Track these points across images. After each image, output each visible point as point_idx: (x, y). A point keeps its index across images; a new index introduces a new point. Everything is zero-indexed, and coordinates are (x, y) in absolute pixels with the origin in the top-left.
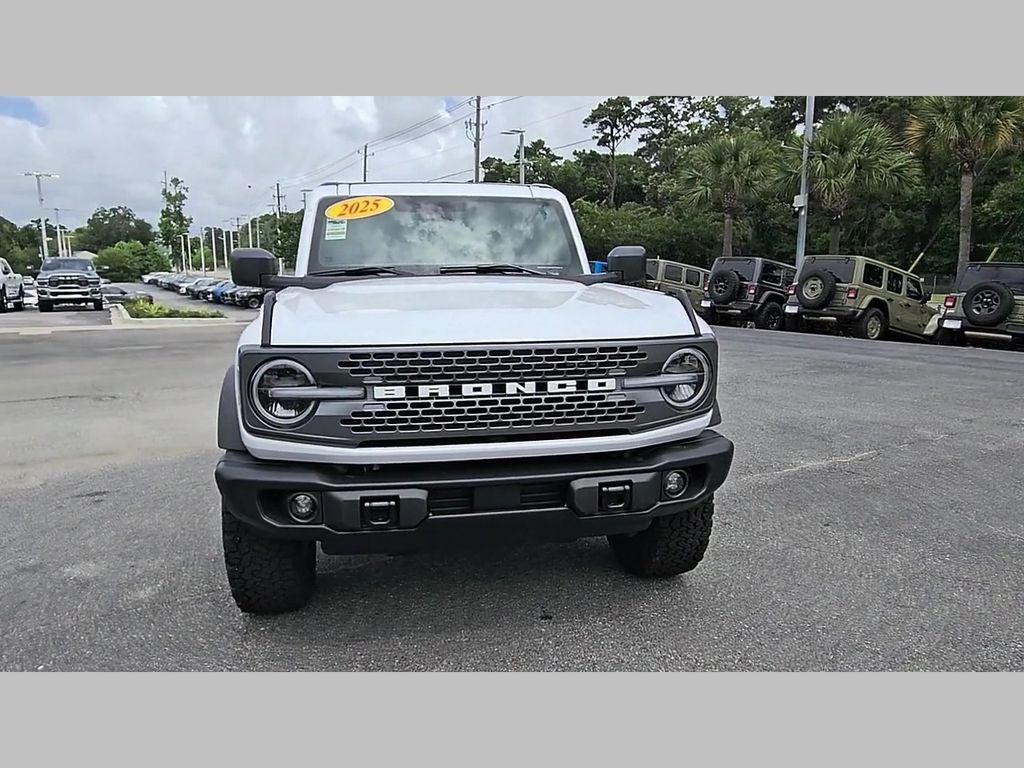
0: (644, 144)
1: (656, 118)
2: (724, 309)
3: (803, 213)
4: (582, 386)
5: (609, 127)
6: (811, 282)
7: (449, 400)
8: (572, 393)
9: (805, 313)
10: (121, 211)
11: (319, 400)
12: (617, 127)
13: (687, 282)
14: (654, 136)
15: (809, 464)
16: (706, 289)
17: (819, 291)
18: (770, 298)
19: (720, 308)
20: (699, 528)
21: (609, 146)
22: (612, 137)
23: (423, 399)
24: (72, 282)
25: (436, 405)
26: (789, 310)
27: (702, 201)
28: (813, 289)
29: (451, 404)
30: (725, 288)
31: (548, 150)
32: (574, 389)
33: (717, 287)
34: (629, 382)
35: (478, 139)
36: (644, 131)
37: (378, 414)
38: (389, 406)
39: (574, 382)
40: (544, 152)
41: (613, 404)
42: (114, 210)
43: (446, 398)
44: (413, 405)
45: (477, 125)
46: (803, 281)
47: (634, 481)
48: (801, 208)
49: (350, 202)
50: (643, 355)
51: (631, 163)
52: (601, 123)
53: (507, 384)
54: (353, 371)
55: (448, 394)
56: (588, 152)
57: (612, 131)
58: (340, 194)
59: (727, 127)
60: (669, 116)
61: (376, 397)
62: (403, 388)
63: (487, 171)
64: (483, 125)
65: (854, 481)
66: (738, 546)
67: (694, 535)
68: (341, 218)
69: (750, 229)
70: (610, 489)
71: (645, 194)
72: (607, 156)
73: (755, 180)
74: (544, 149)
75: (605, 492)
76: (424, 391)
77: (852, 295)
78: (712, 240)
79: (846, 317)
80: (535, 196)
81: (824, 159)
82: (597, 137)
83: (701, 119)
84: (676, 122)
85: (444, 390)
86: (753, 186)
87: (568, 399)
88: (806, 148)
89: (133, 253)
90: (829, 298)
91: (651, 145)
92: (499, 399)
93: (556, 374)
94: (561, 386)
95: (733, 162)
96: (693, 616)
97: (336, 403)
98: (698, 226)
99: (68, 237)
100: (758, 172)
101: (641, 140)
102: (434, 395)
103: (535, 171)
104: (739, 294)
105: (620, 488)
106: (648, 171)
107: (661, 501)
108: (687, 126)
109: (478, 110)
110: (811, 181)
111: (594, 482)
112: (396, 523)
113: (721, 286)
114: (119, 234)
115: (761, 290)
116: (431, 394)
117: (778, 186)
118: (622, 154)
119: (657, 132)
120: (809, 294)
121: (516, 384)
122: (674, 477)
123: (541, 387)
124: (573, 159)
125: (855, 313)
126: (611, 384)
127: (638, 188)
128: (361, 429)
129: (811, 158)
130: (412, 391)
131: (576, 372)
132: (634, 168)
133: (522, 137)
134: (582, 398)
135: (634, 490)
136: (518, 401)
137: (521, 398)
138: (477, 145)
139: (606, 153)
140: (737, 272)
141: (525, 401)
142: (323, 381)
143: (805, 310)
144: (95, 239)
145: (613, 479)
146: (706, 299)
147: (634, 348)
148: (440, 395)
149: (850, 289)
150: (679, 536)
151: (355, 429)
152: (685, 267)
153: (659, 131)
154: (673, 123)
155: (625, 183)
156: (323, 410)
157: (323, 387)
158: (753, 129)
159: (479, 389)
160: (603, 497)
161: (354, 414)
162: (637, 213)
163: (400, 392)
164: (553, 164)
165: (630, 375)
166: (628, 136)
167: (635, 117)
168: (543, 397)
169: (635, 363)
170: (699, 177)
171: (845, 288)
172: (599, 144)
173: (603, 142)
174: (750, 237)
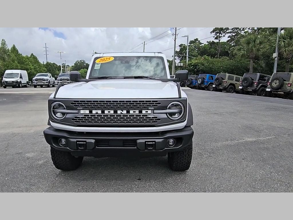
0: (229, 38)
1: (234, 30)
2: (246, 89)
3: (276, 59)
4: (140, 112)
5: (218, 34)
6: (275, 81)
7: (101, 115)
8: (137, 114)
9: (273, 91)
10: (82, 61)
11: (67, 113)
12: (221, 33)
13: (236, 81)
14: (233, 36)
15: (249, 139)
16: (241, 83)
17: (278, 84)
18: (262, 86)
19: (245, 89)
20: (187, 157)
21: (218, 39)
22: (219, 37)
23: (94, 114)
24: (65, 80)
25: (97, 116)
26: (268, 90)
27: (243, 56)
28: (276, 83)
29: (101, 116)
30: (247, 83)
31: (199, 41)
32: (138, 113)
33: (244, 82)
34: (155, 111)
35: (175, 39)
36: (230, 34)
37: (81, 118)
38: (85, 116)
39: (138, 111)
40: (198, 42)
41: (150, 118)
42: (81, 61)
43: (100, 114)
44: (91, 116)
45: (175, 35)
46: (273, 81)
47: (156, 141)
48: (275, 57)
49: (102, 58)
50: (160, 104)
51: (225, 44)
52: (216, 33)
53: (118, 111)
54: (75, 106)
55: (101, 113)
56: (211, 41)
57: (219, 35)
58: (100, 56)
59: (257, 32)
60: (238, 30)
61: (81, 113)
62: (88, 111)
63: (181, 48)
64: (177, 35)
65: (262, 146)
66: (210, 164)
67: (185, 159)
68: (99, 63)
69: (264, 64)
70: (149, 143)
71: (229, 54)
72: (218, 42)
73: (261, 49)
74: (198, 41)
75: (147, 144)
76: (94, 112)
77: (289, 85)
78: (246, 68)
79: (287, 92)
80: (156, 56)
81: (284, 41)
82: (214, 37)
83: (249, 30)
84: (240, 31)
85: (100, 112)
86: (260, 50)
87: (136, 116)
88: (278, 38)
89: (85, 72)
90: (281, 86)
91: (232, 39)
92: (115, 115)
93: (132, 108)
94: (134, 112)
95: (253, 43)
96: (183, 184)
97: (71, 114)
98: (242, 63)
99: (69, 68)
100: (262, 46)
101: (228, 37)
102: (97, 113)
103: (195, 48)
104: (251, 84)
105: (152, 143)
106: (231, 46)
107: (166, 148)
108: (244, 32)
109: (176, 30)
110: (279, 49)
111: (144, 141)
112: (86, 148)
113: (246, 82)
114: (82, 67)
115: (258, 83)
116: (96, 113)
117: (268, 50)
118: (223, 42)
119: (234, 34)
120: (274, 85)
121: (121, 111)
122: (171, 140)
123: (128, 112)
124: (207, 44)
125: (290, 91)
126: (149, 112)
127: (227, 52)
128: (77, 122)
129: (279, 41)
130: (91, 112)
131: (138, 108)
132: (226, 46)
133: (188, 37)
134: (140, 116)
135: (156, 144)
136: (121, 116)
137: (122, 115)
138: (175, 41)
139: (217, 42)
140: (251, 78)
141: (123, 116)
142: (68, 108)
143: (273, 90)
144: (76, 68)
145: (150, 140)
146: (241, 86)
147: (157, 101)
148: (98, 113)
149: (289, 83)
150: (180, 159)
151: (75, 122)
152: (235, 76)
153: (235, 34)
154: (239, 31)
155: (224, 50)
156: (68, 116)
157: (68, 110)
158: (266, 32)
159: (110, 112)
160: (146, 145)
161: (75, 117)
162: (223, 60)
163: (87, 112)
164: (200, 45)
165: (155, 109)
166: (225, 36)
167: (227, 30)
168: (128, 115)
169: (157, 106)
170: (242, 48)
171: (287, 83)
172: (215, 39)
173: (216, 38)
174: (264, 67)
